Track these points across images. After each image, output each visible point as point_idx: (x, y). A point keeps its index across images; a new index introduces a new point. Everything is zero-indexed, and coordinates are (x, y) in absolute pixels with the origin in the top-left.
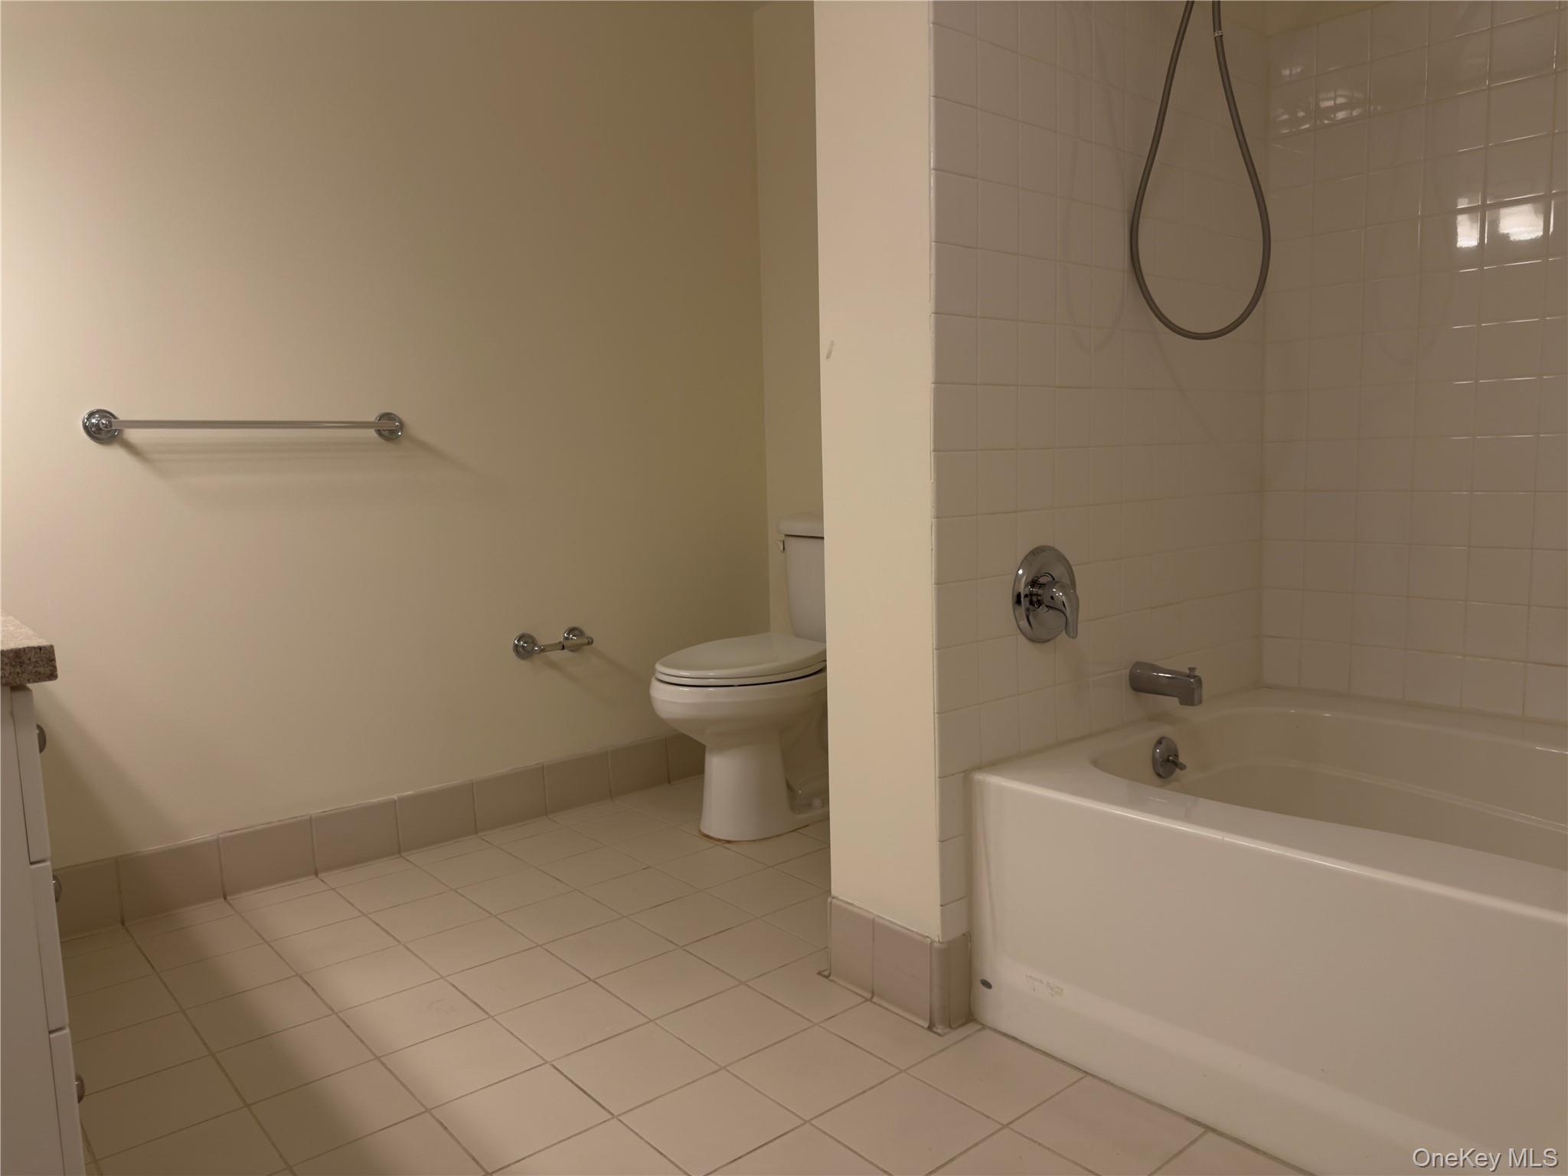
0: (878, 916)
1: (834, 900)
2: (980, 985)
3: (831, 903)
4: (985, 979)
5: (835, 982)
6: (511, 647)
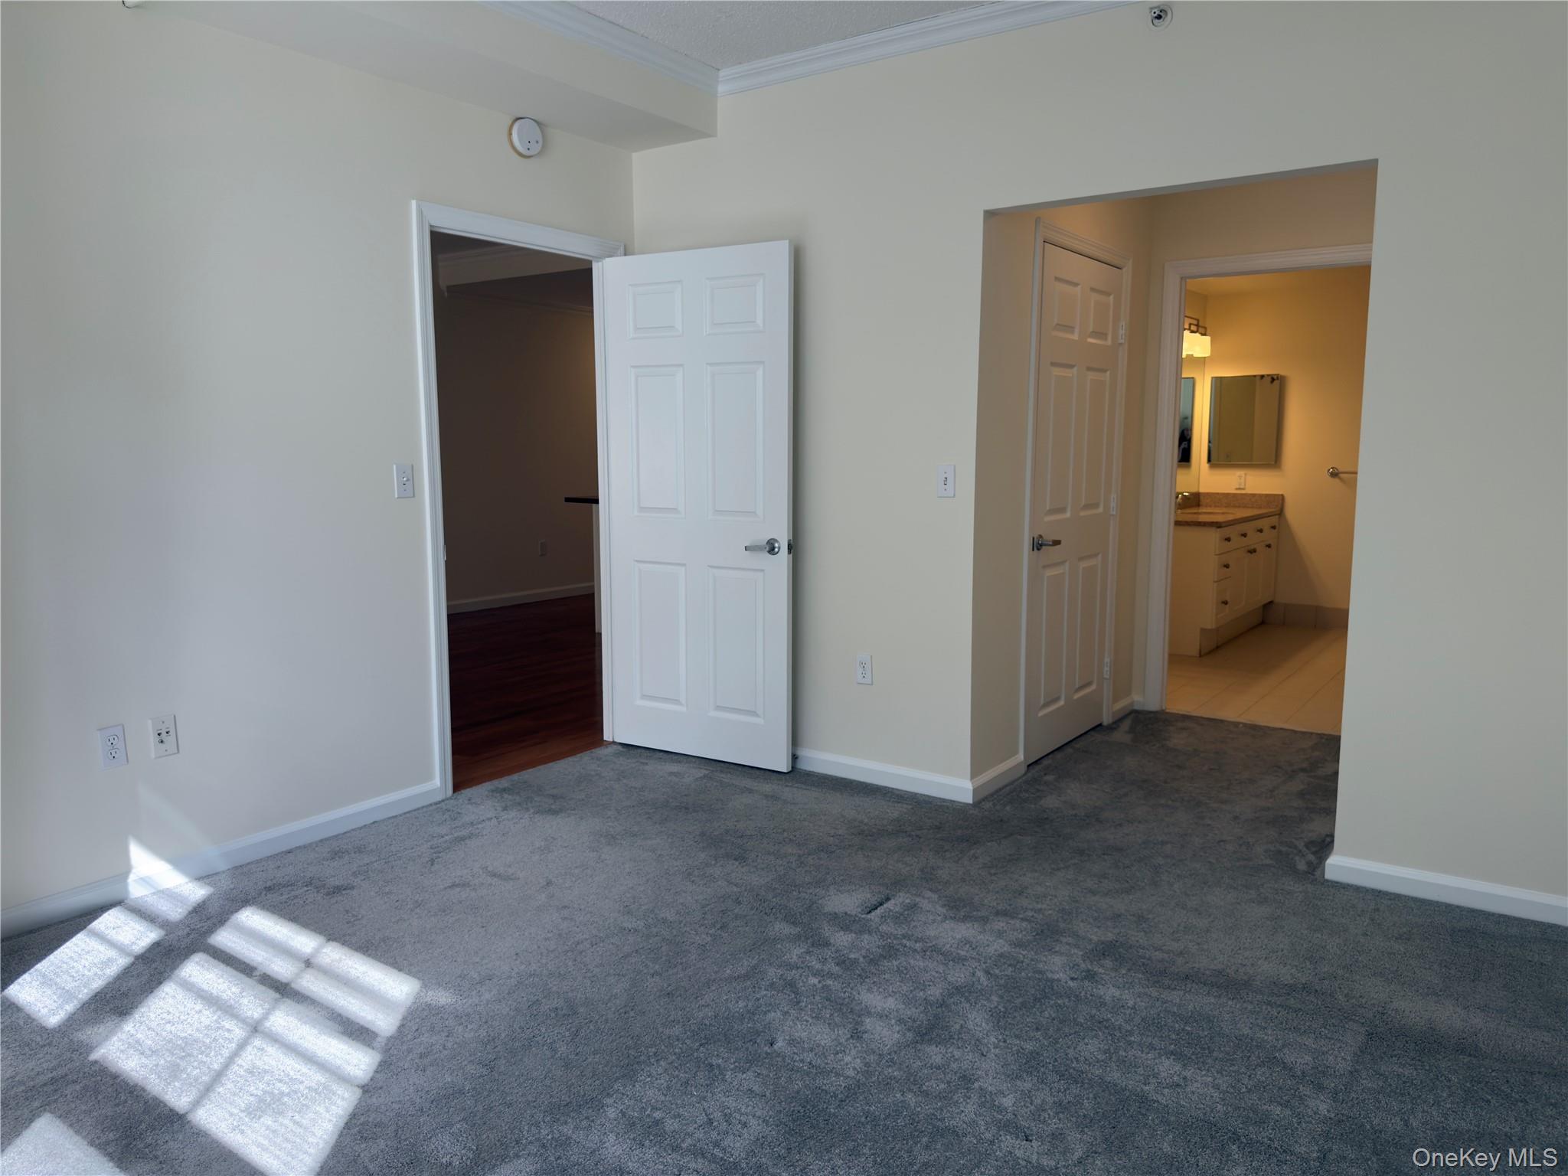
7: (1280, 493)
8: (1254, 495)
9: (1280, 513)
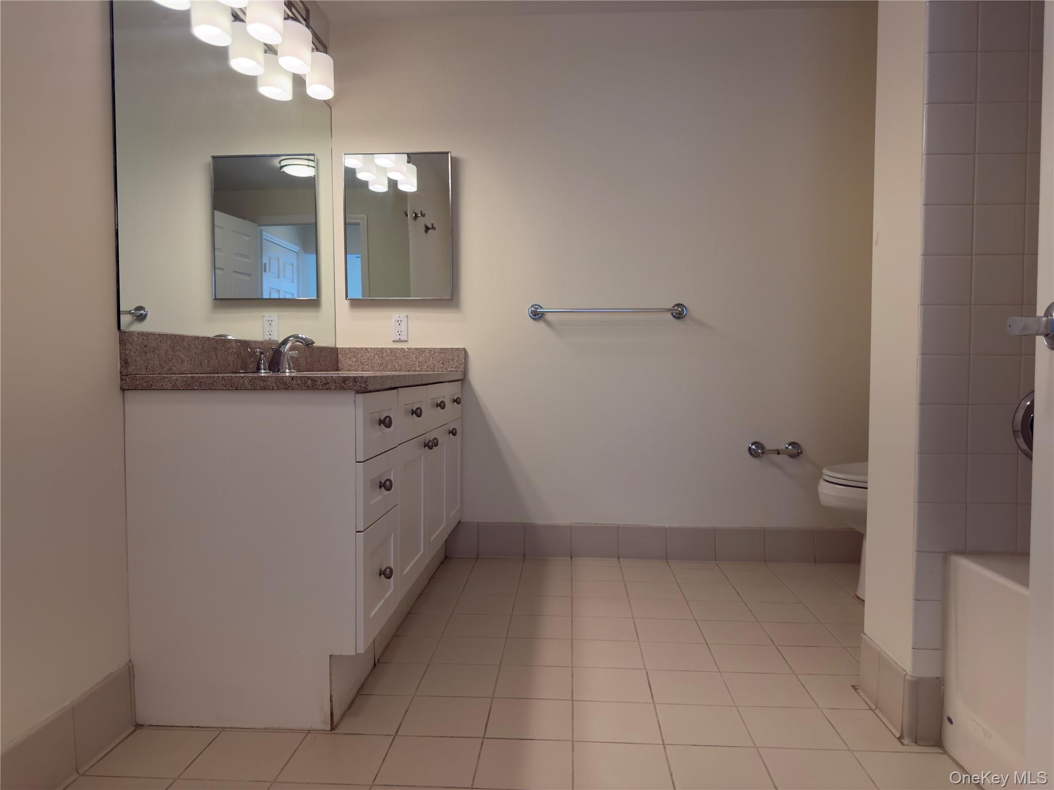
0: (884, 651)
1: (864, 635)
2: (947, 719)
3: (861, 637)
4: (950, 716)
5: (859, 694)
6: (747, 449)
7: (463, 347)
8: (421, 351)
9: (463, 380)
